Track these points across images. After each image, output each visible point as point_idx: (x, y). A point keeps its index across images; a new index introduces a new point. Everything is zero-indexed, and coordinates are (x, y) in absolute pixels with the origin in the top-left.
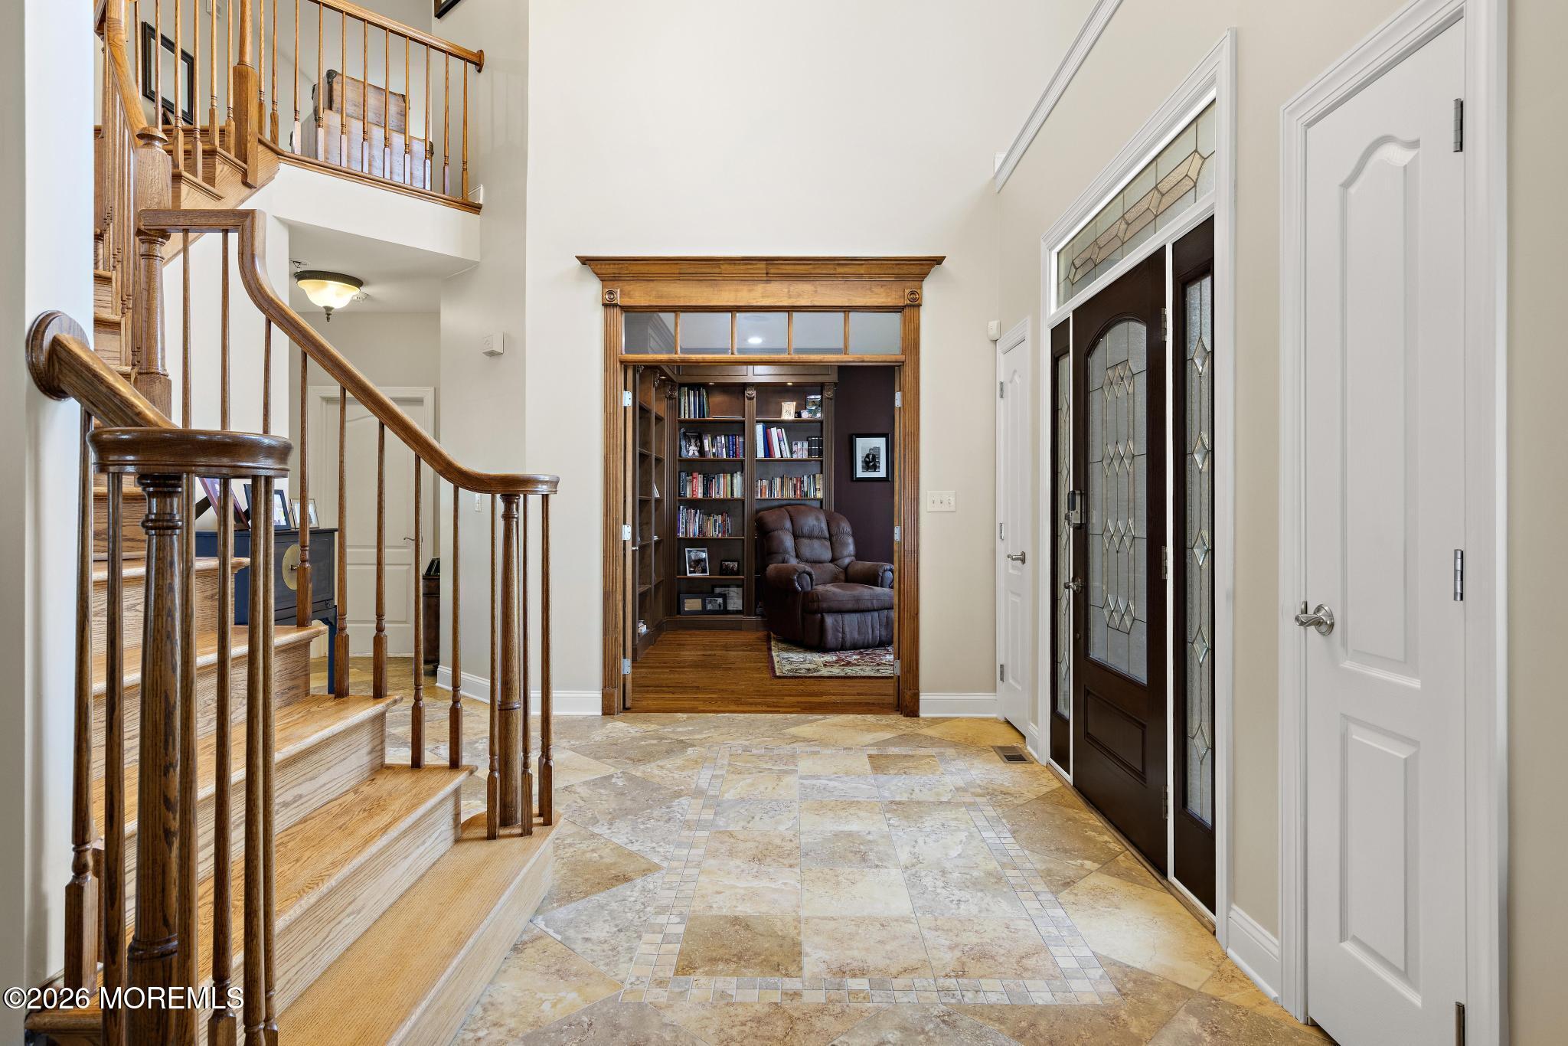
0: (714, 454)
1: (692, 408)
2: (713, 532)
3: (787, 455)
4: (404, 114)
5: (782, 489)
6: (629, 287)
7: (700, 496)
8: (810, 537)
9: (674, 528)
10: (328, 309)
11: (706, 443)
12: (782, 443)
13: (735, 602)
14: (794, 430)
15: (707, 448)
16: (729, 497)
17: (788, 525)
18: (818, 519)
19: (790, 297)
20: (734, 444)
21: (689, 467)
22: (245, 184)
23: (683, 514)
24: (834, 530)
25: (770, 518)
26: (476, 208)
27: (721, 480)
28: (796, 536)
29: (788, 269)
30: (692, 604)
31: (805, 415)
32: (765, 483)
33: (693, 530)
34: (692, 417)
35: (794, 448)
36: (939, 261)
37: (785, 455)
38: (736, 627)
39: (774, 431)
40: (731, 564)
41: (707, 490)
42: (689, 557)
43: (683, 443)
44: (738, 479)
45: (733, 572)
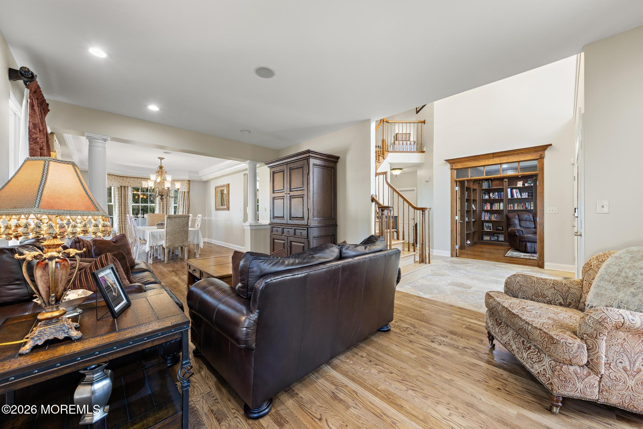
0: (494, 198)
1: (486, 186)
2: (493, 219)
3: (519, 197)
4: (409, 137)
5: (518, 207)
6: (456, 164)
7: (489, 209)
8: (526, 220)
9: (481, 217)
10: (396, 175)
11: (491, 195)
12: (517, 194)
13: (502, 238)
14: (521, 190)
15: (491, 196)
16: (499, 209)
17: (517, 217)
18: (529, 215)
19: (500, 161)
20: (500, 195)
21: (486, 201)
22: (384, 159)
23: (483, 213)
24: (535, 219)
25: (511, 215)
26: (424, 152)
27: (496, 205)
28: (520, 220)
29: (499, 154)
30: (486, 238)
31: (526, 185)
32: (511, 205)
33: (487, 218)
34: (486, 188)
35: (522, 195)
36: (551, 145)
37: (518, 197)
38: (502, 245)
39: (514, 190)
40: (500, 228)
41: (491, 207)
42: (486, 226)
43: (484, 195)
44: (502, 204)
45: (500, 230)
